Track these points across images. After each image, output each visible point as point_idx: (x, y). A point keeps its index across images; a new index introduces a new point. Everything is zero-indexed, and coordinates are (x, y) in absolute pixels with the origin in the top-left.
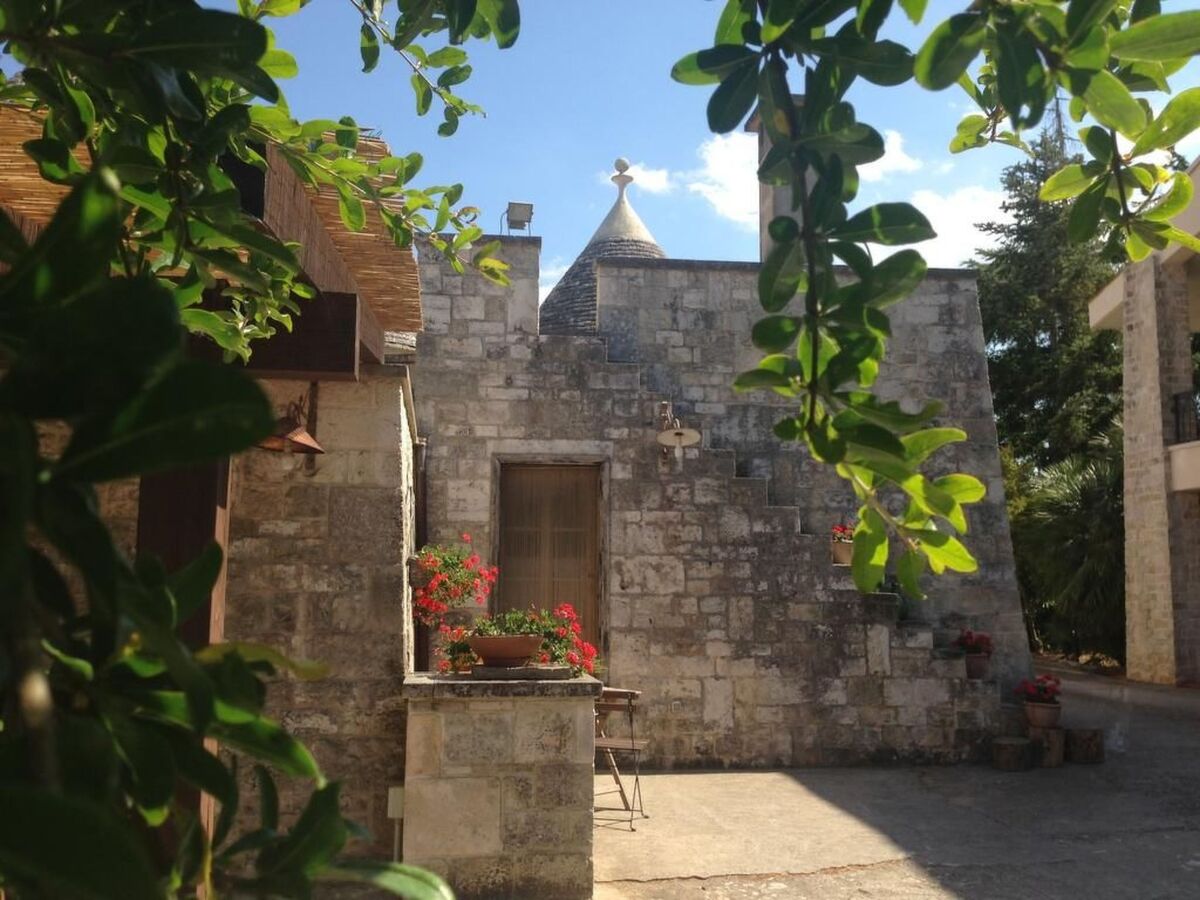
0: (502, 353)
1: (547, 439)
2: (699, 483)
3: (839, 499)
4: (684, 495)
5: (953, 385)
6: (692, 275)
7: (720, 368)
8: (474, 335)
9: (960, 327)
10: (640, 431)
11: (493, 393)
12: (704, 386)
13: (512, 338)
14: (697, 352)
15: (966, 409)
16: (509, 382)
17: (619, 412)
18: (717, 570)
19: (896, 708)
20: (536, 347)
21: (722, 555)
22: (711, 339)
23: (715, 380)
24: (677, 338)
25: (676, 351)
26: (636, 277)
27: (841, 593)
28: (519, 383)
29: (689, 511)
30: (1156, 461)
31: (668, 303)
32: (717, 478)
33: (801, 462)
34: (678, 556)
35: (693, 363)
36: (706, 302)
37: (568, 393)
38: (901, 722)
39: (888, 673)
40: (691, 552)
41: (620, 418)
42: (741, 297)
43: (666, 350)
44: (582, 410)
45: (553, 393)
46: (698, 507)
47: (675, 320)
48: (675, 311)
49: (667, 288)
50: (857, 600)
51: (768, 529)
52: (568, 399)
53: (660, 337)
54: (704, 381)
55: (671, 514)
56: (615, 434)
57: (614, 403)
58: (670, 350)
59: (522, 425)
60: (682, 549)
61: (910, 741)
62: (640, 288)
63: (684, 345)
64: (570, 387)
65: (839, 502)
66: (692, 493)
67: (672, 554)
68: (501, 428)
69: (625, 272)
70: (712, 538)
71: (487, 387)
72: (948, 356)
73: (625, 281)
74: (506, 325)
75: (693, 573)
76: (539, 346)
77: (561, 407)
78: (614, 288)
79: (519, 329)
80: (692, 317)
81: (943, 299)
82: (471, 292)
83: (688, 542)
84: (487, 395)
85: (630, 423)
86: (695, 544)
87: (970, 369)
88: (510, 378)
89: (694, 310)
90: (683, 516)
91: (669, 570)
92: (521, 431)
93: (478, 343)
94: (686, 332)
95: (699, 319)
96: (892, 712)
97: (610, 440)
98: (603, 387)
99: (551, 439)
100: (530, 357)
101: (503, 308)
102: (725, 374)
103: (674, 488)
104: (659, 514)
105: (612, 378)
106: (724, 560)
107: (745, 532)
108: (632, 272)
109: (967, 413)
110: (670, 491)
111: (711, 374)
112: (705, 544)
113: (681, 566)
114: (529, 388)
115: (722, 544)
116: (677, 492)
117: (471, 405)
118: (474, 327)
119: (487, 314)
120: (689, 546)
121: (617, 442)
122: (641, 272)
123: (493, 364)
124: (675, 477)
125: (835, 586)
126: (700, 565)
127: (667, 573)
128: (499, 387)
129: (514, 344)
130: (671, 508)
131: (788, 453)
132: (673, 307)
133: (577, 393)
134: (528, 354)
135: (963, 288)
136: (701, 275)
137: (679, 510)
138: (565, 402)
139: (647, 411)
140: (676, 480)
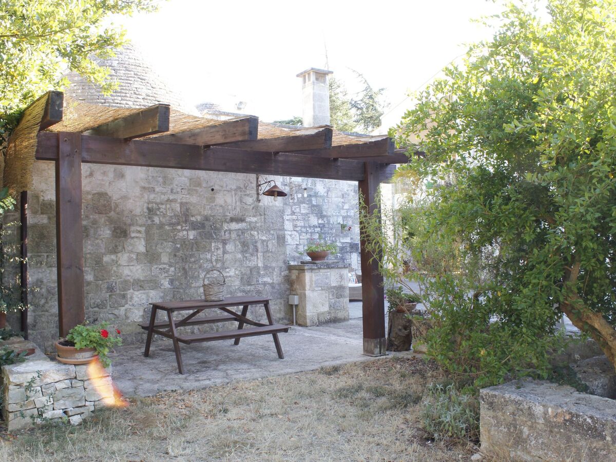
2: (302, 205)
4: (298, 210)
18: (308, 236)
21: (310, 231)
27: (344, 243)
29: (299, 216)
30: (389, 199)
32: (307, 204)
33: (324, 200)
40: (301, 230)
46: (302, 214)
50: (348, 245)
51: (323, 222)
55: (294, 217)
60: (297, 229)
66: (300, 210)
67: (295, 231)
70: (307, 225)
75: (301, 237)
83: (299, 226)
86: (302, 227)
91: (294, 236)
103: (294, 208)
104: (290, 216)
106: (311, 233)
107: (316, 223)
112: (305, 227)
113: (298, 235)
115: (310, 227)
120: (300, 228)
124: (294, 204)
125: (342, 241)
126: (304, 234)
130: (294, 215)
131: (321, 196)
137: (297, 215)
139: (285, 181)
140: (295, 205)
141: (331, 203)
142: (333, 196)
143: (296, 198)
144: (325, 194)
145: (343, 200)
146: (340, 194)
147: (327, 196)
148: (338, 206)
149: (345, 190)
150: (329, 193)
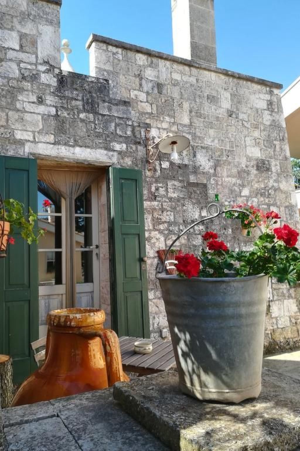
0: (34, 77)
1: (70, 146)
2: (170, 184)
3: (229, 200)
4: (162, 191)
5: (274, 142)
6: (149, 59)
7: (167, 119)
8: (11, 60)
9: (276, 112)
10: (134, 147)
11: (29, 107)
12: (159, 129)
13: (42, 68)
14: (154, 107)
15: (280, 155)
16: (41, 101)
17: (119, 132)
18: (183, 240)
19: (276, 318)
20: (60, 77)
22: (161, 100)
23: (165, 125)
24: (143, 96)
25: (143, 104)
26: (117, 53)
28: (48, 102)
29: (165, 202)
31: (136, 74)
32: (180, 181)
33: (210, 179)
34: (161, 232)
35: (152, 113)
36: (158, 77)
37: (84, 114)
38: (280, 326)
39: (271, 299)
40: (168, 229)
41: (121, 136)
42: (176, 78)
43: (137, 103)
44: (95, 128)
45: (74, 113)
46: (171, 199)
47: (141, 85)
48: (141, 79)
49: (136, 64)
52: (85, 118)
53: (133, 94)
54: (159, 126)
55: (154, 204)
56: (118, 147)
57: (117, 125)
58: (139, 103)
59: (52, 134)
60: (161, 227)
61: (283, 336)
62: (119, 60)
63: (147, 102)
64: (85, 110)
65: (229, 202)
66: (167, 191)
67: (157, 230)
68: (36, 134)
69: (110, 48)
70: (180, 220)
71: (23, 101)
72: (271, 127)
73: (110, 54)
74: (37, 57)
75: (170, 243)
76: (62, 78)
77: (80, 124)
78: (104, 57)
79: (46, 63)
80: (150, 85)
81: (268, 97)
82: (10, 27)
83: (165, 222)
84: (24, 108)
85: (126, 140)
86: (170, 223)
87: (281, 135)
88: (41, 98)
89: (151, 81)
90: (162, 205)
91: (155, 241)
92: (51, 138)
93: (14, 66)
94: (148, 93)
95: (154, 87)
96: (274, 320)
97: (114, 151)
98: (108, 113)
99: (73, 146)
100: (55, 84)
101: (34, 43)
102: (170, 123)
103: (155, 187)
105: (114, 108)
106: (188, 234)
107: (196, 216)
108: (114, 49)
109: (281, 158)
110: (153, 189)
111: (162, 122)
112: (175, 223)
113: (162, 239)
114: (56, 107)
115: (186, 223)
116: (157, 189)
117: (11, 113)
118: (11, 54)
119: (21, 46)
120: (166, 225)
121: (120, 153)
122: (120, 50)
123: (27, 85)
124: (156, 179)
126: (173, 238)
127: (154, 243)
128: (33, 103)
129: (44, 72)
130: (154, 200)
131: (204, 173)
132: (140, 77)
133: (91, 116)
134: (54, 82)
135: (275, 93)
136: (155, 60)
137: (159, 201)
138: (82, 121)
139: (137, 134)
140: (157, 181)
141: (222, 185)
142: (225, 174)
143: (158, 168)
144: (212, 171)
145: (239, 182)
146: (234, 171)
147: (215, 175)
148: (232, 191)
149: (244, 166)
150: (219, 169)
